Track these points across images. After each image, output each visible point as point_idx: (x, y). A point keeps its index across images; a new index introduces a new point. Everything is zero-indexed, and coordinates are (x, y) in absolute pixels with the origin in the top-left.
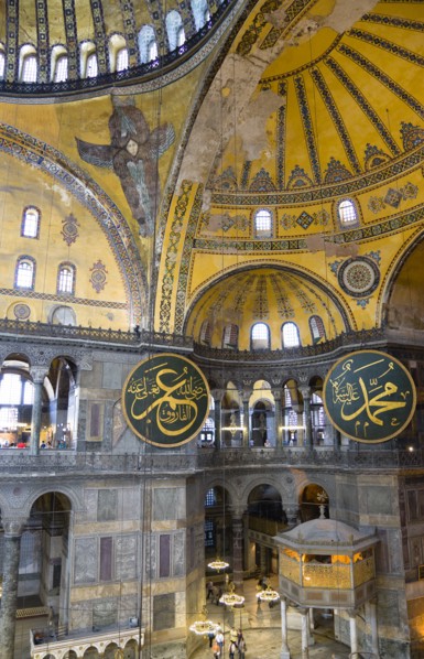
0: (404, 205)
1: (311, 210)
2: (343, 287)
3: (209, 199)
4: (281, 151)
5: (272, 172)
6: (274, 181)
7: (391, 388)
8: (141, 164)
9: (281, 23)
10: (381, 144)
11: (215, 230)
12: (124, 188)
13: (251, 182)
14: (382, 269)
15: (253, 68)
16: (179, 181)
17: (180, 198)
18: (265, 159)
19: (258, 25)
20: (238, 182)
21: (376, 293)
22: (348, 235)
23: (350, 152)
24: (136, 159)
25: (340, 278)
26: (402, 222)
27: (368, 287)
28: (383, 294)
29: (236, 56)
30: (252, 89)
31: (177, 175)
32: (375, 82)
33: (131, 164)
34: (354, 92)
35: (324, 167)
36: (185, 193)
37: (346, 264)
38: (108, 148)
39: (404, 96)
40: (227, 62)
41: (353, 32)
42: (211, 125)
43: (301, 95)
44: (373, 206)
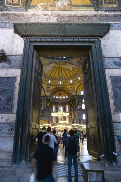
0: (55, 84)
1: (46, 80)
2: (46, 90)
4: (49, 72)
5: (46, 74)
7: (50, 103)
10: (57, 77)
15: (55, 65)
18: (47, 72)
21: (49, 92)
22: (49, 84)
23: (54, 76)
26: (55, 85)
30: (52, 66)
32: (61, 72)
35: (51, 76)
37: (47, 87)
39: (62, 75)
40: (54, 63)
41: (63, 68)
43: (55, 69)
44: (53, 82)
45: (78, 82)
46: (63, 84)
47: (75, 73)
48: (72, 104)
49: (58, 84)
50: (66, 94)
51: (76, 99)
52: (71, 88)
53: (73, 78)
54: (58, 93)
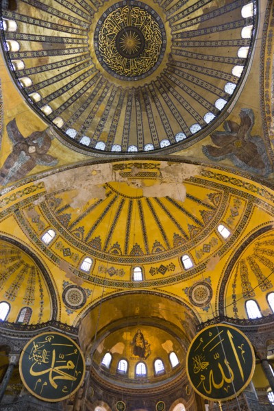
0: (114, 277)
1: (72, 250)
2: (64, 297)
3: (40, 201)
4: (84, 215)
5: (73, 220)
6: (70, 224)
8: (28, 158)
9: (134, 174)
10: (122, 246)
11: (29, 217)
12: (10, 156)
13: (61, 214)
14: (89, 300)
15: (110, 177)
16: (41, 180)
17: (33, 186)
18: (76, 211)
19: (128, 166)
20: (58, 209)
21: (79, 310)
22: (82, 274)
23: (108, 240)
24: (28, 154)
25: (65, 292)
26: (111, 284)
27: (76, 305)
28: (83, 313)
29: (111, 167)
30: (102, 182)
31: (44, 177)
32: (139, 222)
33: (23, 153)
34: (129, 219)
35: (93, 237)
36: (37, 187)
37: (72, 287)
38: (22, 138)
39: (145, 234)
40: (107, 165)
41: (148, 200)
42: (76, 177)
43: (112, 202)
44: (101, 269)
45: (221, 252)
46: (149, 277)
47: (202, 212)
48: (206, 373)
49: (126, 278)
50: (168, 345)
51: (230, 335)
52: (189, 291)
53: (196, 242)
54: (128, 336)
